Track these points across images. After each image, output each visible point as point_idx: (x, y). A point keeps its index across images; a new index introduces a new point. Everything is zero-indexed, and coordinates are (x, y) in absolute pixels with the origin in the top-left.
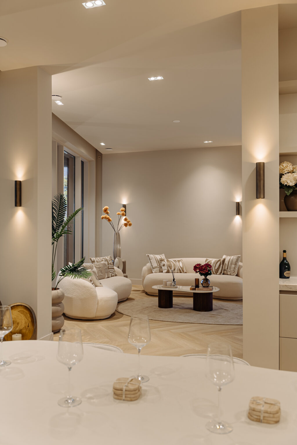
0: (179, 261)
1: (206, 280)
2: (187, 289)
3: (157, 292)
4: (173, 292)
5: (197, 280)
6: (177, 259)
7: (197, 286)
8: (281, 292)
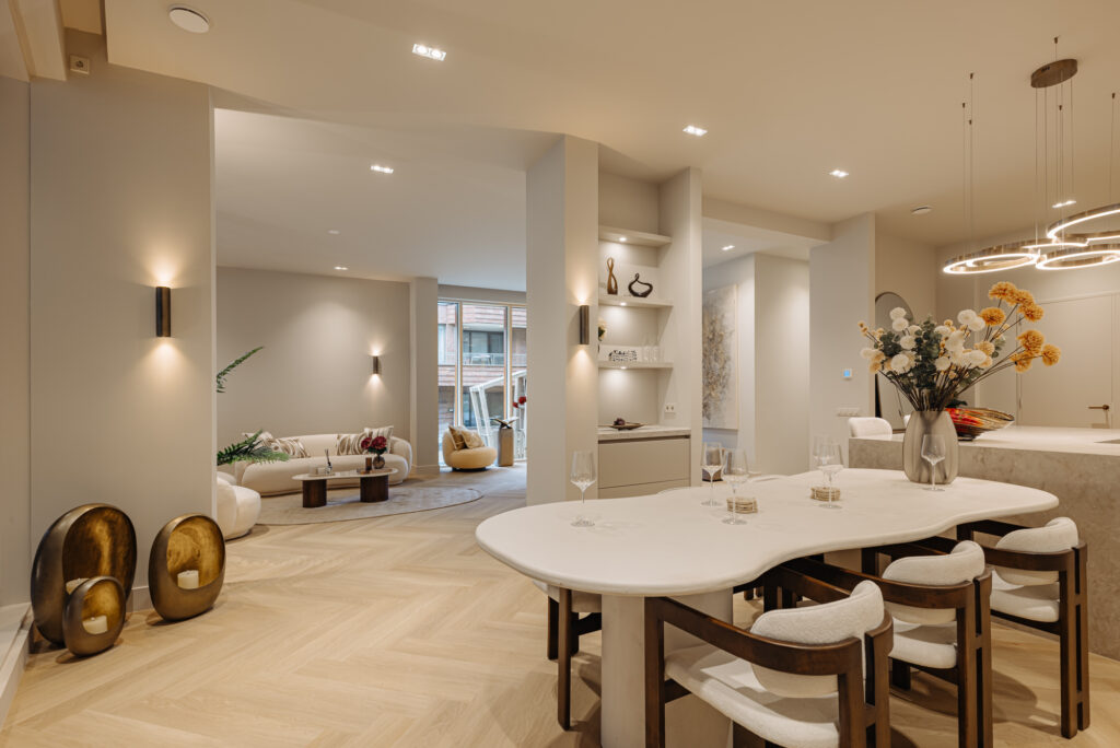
0: (296, 441)
1: (379, 459)
2: (354, 474)
3: (301, 485)
4: (328, 483)
5: (368, 460)
6: (294, 438)
7: (369, 469)
8: (600, 442)
